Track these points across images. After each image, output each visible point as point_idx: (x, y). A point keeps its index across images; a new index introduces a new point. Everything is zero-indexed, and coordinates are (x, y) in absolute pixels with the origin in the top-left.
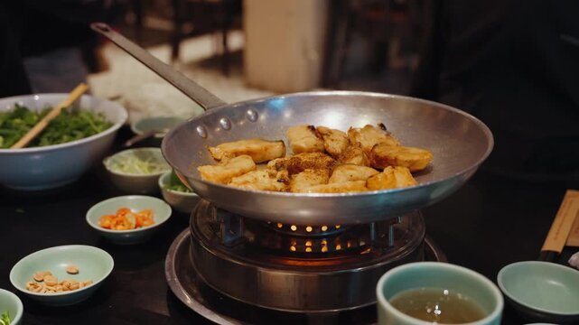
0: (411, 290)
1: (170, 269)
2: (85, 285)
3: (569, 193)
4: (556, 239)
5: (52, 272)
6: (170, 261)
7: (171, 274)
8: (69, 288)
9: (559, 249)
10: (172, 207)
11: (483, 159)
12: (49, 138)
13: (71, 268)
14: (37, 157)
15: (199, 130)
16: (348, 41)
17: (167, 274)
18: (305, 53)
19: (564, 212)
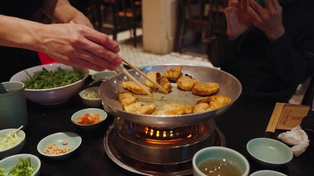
0: (208, 159)
1: (106, 143)
2: (69, 150)
3: (277, 104)
4: (272, 126)
5: (56, 144)
6: (106, 139)
7: (106, 145)
8: (62, 152)
9: (273, 131)
10: (107, 113)
11: (237, 97)
12: (56, 83)
13: (64, 142)
14: (52, 92)
15: (115, 82)
16: (185, 33)
17: (104, 145)
18: (167, 38)
19: (275, 113)
